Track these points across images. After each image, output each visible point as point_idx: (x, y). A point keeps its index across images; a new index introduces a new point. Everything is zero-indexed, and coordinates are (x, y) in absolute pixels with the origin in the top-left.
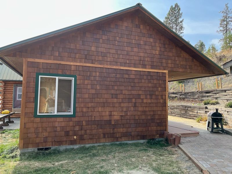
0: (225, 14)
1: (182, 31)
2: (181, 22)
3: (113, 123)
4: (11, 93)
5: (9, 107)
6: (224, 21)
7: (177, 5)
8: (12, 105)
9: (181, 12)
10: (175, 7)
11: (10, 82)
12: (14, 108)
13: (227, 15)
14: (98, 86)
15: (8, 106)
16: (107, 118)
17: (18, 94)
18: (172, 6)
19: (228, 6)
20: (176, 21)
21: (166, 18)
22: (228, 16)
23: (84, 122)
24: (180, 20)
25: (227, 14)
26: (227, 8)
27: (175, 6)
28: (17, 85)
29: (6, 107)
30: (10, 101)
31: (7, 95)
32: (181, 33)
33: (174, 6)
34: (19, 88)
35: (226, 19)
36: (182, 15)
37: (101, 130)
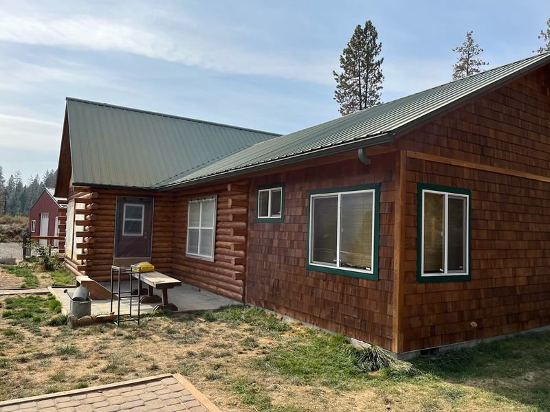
0: (465, 56)
1: (379, 85)
2: (379, 64)
3: (518, 292)
4: (110, 217)
5: (104, 254)
6: (462, 68)
7: (369, 25)
8: (112, 248)
9: (378, 42)
10: (366, 29)
11: (106, 189)
12: (118, 256)
13: (469, 57)
14: (498, 213)
15: (103, 250)
16: (509, 283)
17: (126, 222)
18: (359, 26)
19: (472, 37)
20: (367, 59)
21: (346, 51)
22: (471, 59)
23: (482, 290)
24: (376, 59)
25: (469, 54)
26: (471, 41)
27: (367, 25)
28: (125, 199)
29: (99, 254)
30: (109, 239)
31: (102, 223)
32: (378, 89)
33: (363, 27)
34: (127, 207)
35: (466, 66)
36: (381, 48)
37: (502, 307)
